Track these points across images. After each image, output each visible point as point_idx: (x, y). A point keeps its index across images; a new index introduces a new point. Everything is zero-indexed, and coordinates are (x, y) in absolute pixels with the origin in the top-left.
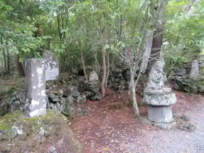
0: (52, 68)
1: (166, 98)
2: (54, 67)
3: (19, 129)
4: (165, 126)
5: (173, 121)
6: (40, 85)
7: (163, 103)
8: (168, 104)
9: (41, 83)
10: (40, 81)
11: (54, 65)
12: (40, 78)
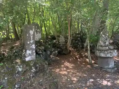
0: (37, 33)
1: (111, 52)
2: (38, 32)
3: (20, 68)
4: (109, 70)
5: (115, 68)
6: (32, 41)
7: (109, 55)
8: (112, 56)
9: (32, 40)
10: (32, 39)
11: (38, 31)
12: (32, 37)
